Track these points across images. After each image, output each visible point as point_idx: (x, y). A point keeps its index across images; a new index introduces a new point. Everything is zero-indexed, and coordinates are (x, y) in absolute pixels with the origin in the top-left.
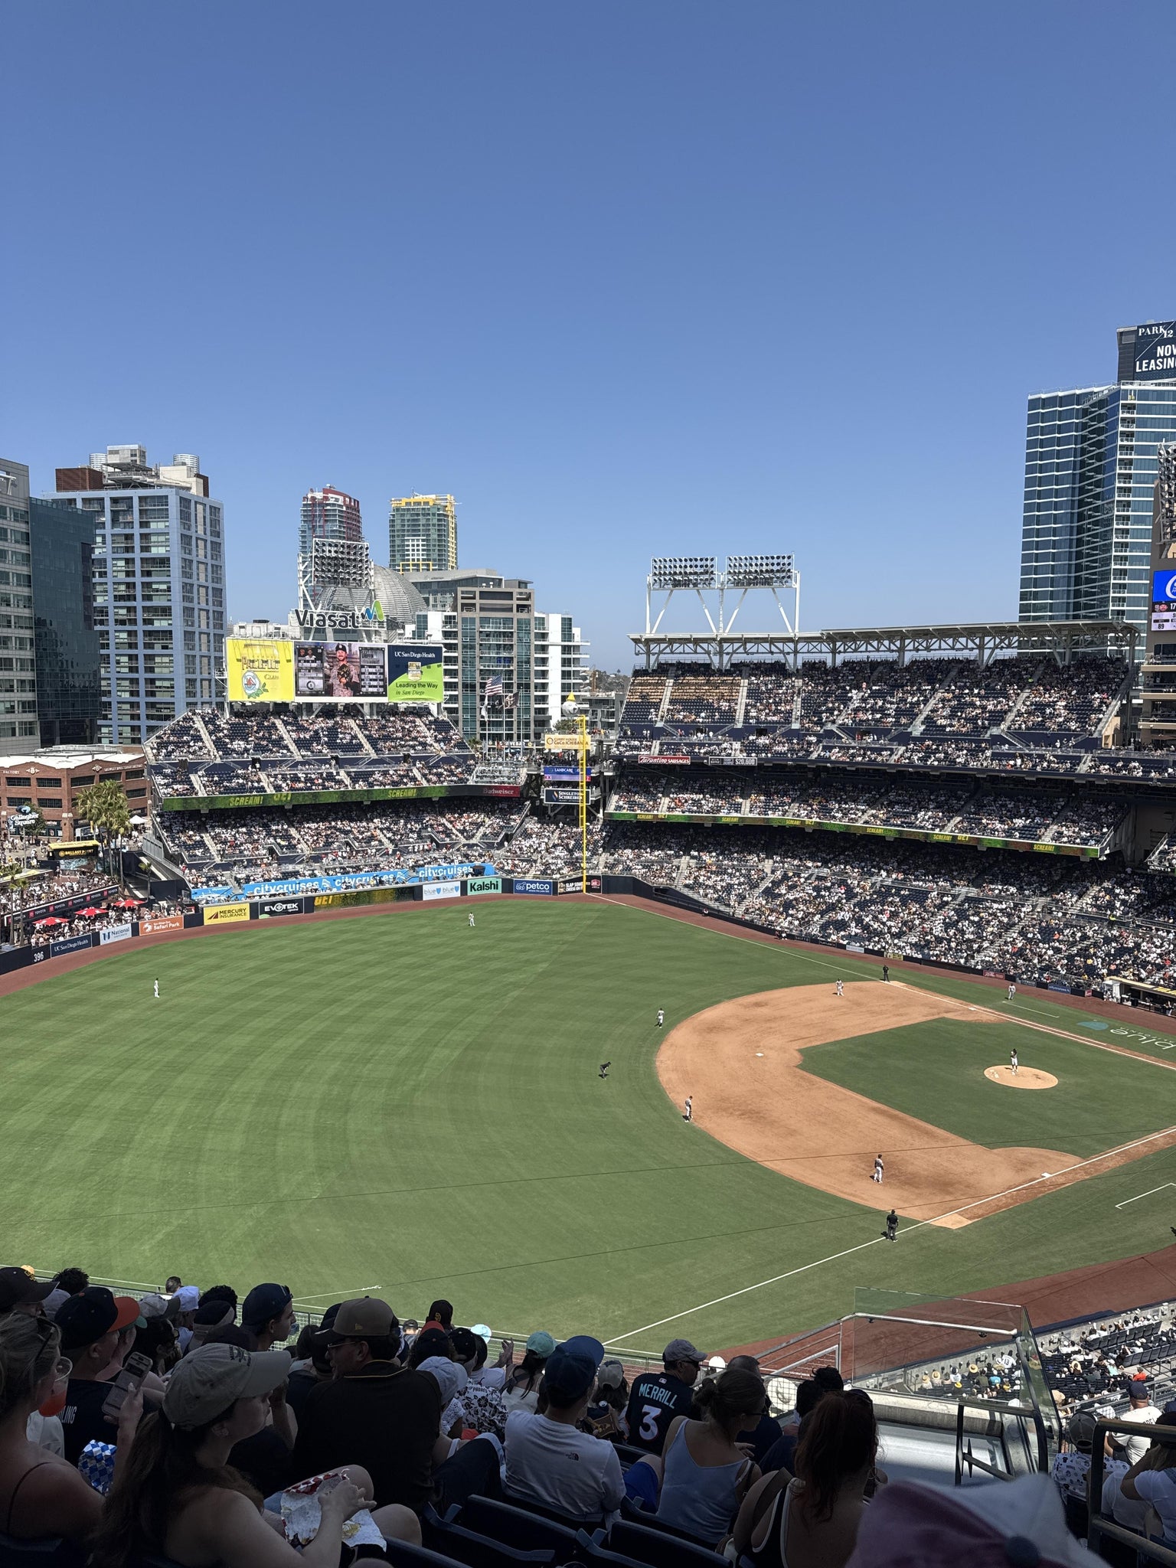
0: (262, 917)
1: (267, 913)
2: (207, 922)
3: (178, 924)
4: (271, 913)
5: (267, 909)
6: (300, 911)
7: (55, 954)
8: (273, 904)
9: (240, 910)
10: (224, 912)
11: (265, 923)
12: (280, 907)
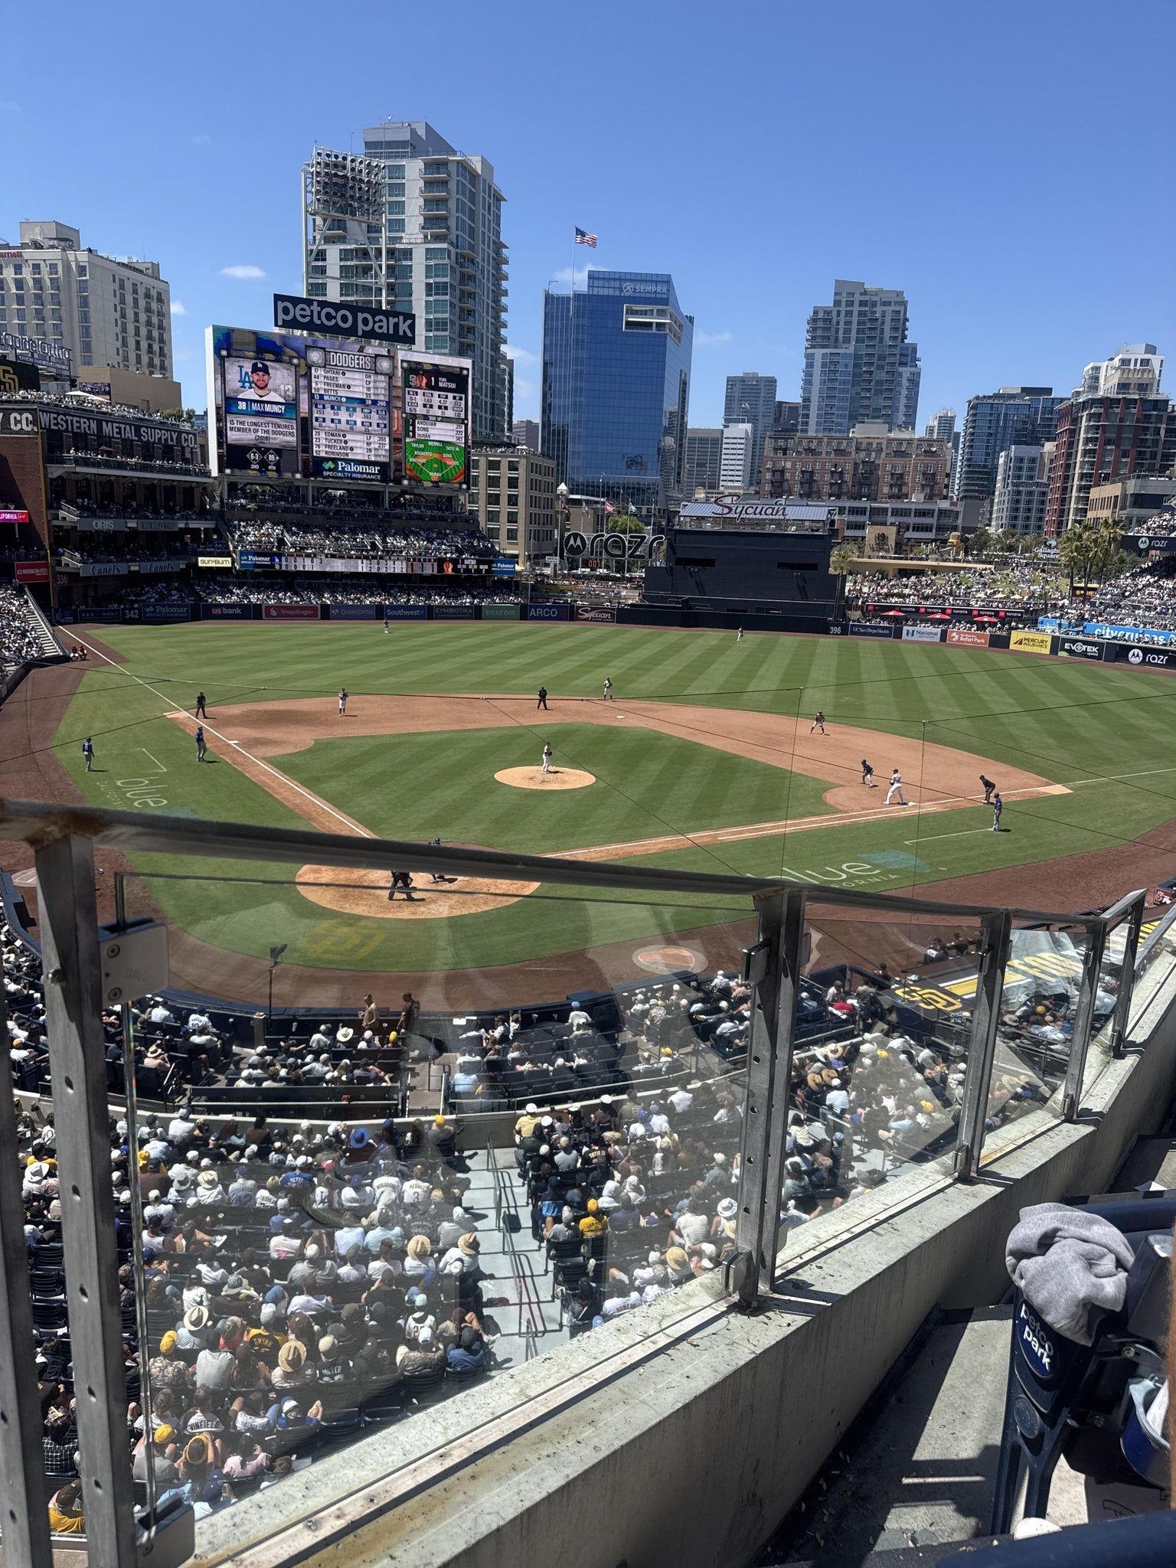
0: (1062, 654)
1: (1066, 650)
2: (1012, 646)
3: (983, 642)
4: (1070, 652)
5: (1067, 646)
6: (1099, 658)
7: (854, 633)
9: (1042, 641)
10: (1028, 640)
11: (1063, 660)
12: (1079, 648)
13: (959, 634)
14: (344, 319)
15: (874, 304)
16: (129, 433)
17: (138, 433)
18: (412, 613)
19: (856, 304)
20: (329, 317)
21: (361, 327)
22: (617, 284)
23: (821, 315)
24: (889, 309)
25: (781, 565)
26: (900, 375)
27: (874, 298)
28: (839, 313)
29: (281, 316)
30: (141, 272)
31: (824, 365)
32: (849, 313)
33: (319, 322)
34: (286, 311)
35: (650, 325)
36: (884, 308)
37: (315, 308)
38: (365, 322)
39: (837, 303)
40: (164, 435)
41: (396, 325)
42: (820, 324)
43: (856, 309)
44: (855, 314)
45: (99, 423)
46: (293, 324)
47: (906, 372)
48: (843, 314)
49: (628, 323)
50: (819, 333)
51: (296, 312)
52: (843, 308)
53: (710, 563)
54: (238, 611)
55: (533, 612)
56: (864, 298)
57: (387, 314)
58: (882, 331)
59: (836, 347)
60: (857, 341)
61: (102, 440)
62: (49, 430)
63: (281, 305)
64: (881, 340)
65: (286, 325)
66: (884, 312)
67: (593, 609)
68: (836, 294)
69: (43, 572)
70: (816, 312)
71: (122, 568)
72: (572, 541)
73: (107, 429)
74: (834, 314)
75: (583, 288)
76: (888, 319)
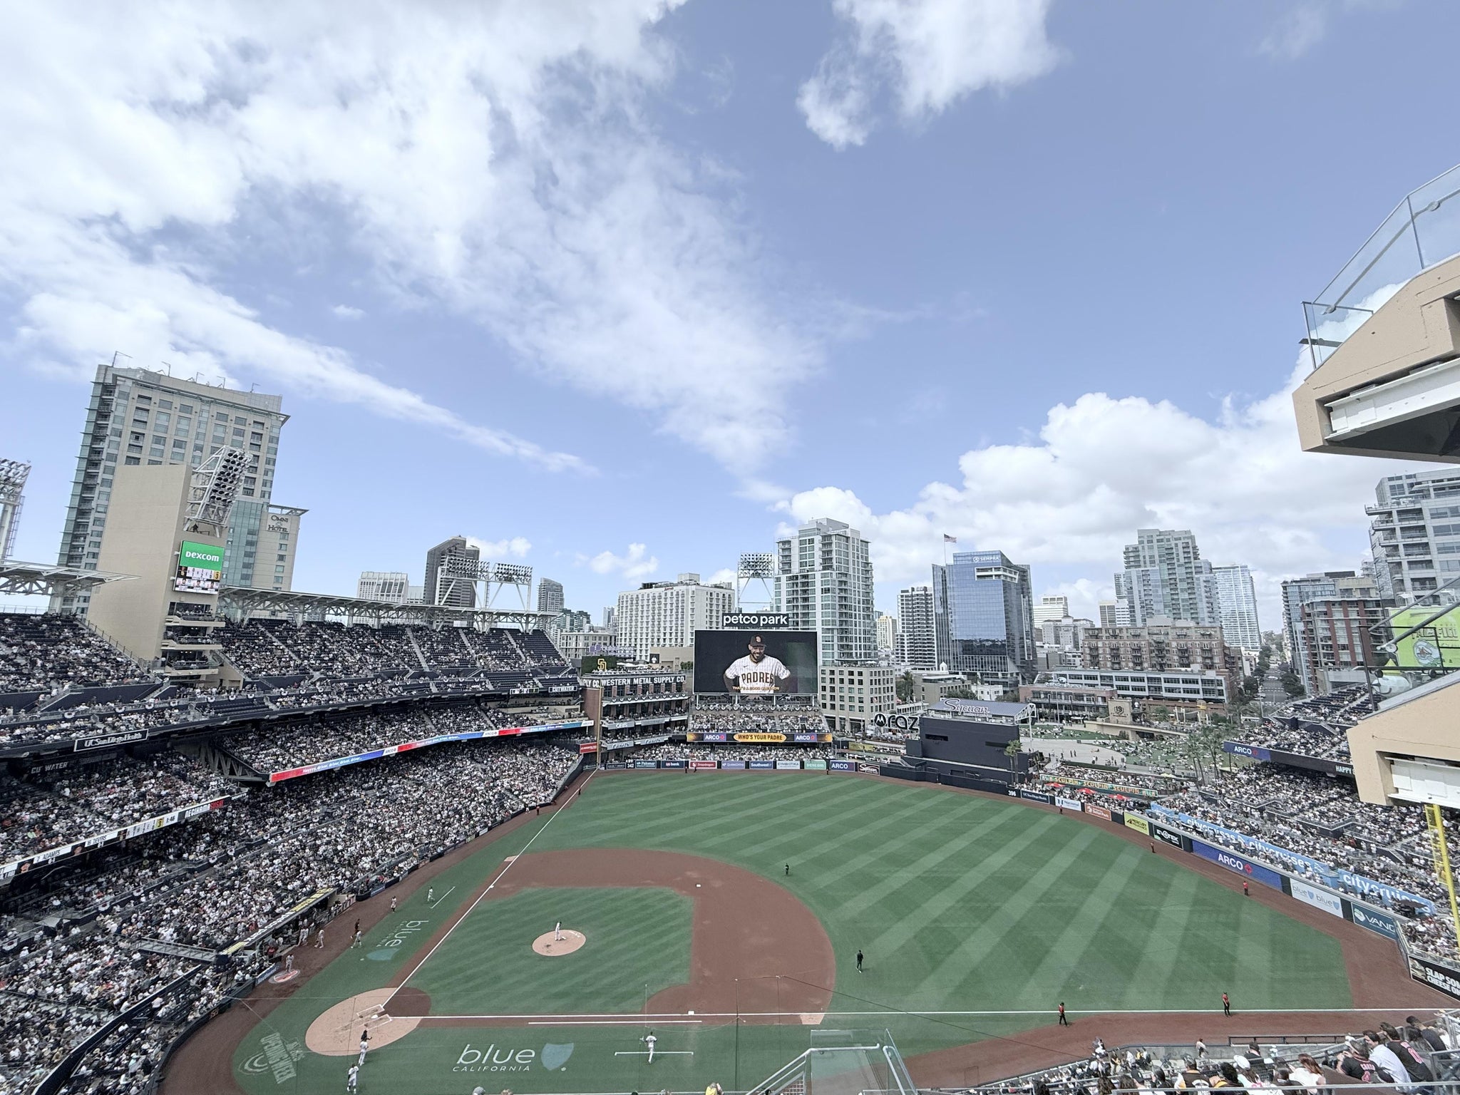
0: (1156, 837)
2: (1126, 823)
3: (1107, 816)
4: (1160, 836)
6: (1180, 846)
7: (1023, 797)
8: (1162, 830)
9: (1143, 824)
10: (1134, 821)
12: (1168, 836)
13: (1092, 807)
14: (754, 620)
15: (1168, 540)
16: (648, 681)
17: (652, 680)
18: (764, 765)
19: (1155, 541)
20: (747, 620)
21: (762, 622)
22: (970, 558)
23: (1131, 549)
24: (1180, 543)
25: (989, 744)
26: (1198, 579)
27: (1167, 537)
28: (1143, 547)
29: (725, 622)
30: (722, 588)
31: (1138, 577)
32: (1151, 548)
33: (741, 622)
34: (727, 619)
35: (991, 576)
36: (1177, 542)
37: (741, 617)
38: (764, 620)
39: (1141, 542)
40: (667, 679)
41: (779, 620)
42: (1131, 554)
43: (1155, 544)
44: (1155, 547)
45: (632, 680)
46: (731, 625)
47: (1203, 577)
48: (1146, 548)
49: (978, 576)
50: (1132, 559)
51: (732, 620)
52: (1146, 544)
53: (946, 738)
54: (678, 764)
55: (833, 766)
56: (1158, 538)
57: (775, 615)
58: (1178, 555)
59: (1145, 567)
60: (1161, 562)
61: (633, 686)
62: (606, 687)
63: (725, 617)
64: (1178, 560)
65: (727, 625)
66: (1176, 545)
67: (867, 766)
68: (1139, 537)
69: (595, 747)
70: (1127, 549)
71: (631, 744)
72: (878, 719)
73: (636, 682)
74: (1140, 548)
75: (951, 562)
76: (1180, 546)
